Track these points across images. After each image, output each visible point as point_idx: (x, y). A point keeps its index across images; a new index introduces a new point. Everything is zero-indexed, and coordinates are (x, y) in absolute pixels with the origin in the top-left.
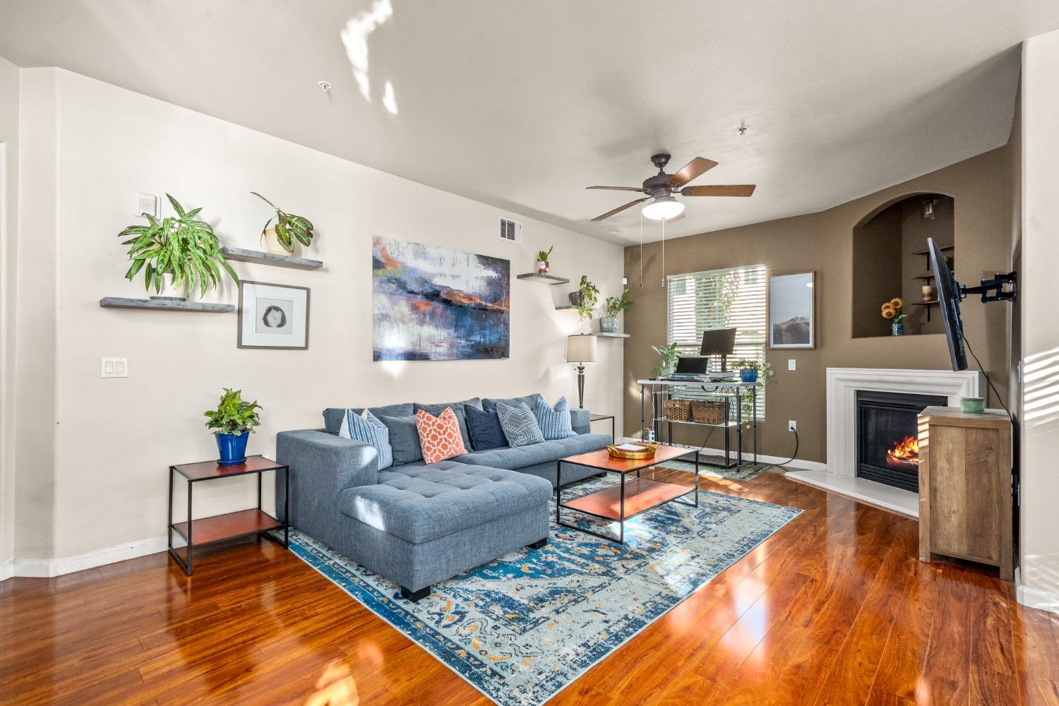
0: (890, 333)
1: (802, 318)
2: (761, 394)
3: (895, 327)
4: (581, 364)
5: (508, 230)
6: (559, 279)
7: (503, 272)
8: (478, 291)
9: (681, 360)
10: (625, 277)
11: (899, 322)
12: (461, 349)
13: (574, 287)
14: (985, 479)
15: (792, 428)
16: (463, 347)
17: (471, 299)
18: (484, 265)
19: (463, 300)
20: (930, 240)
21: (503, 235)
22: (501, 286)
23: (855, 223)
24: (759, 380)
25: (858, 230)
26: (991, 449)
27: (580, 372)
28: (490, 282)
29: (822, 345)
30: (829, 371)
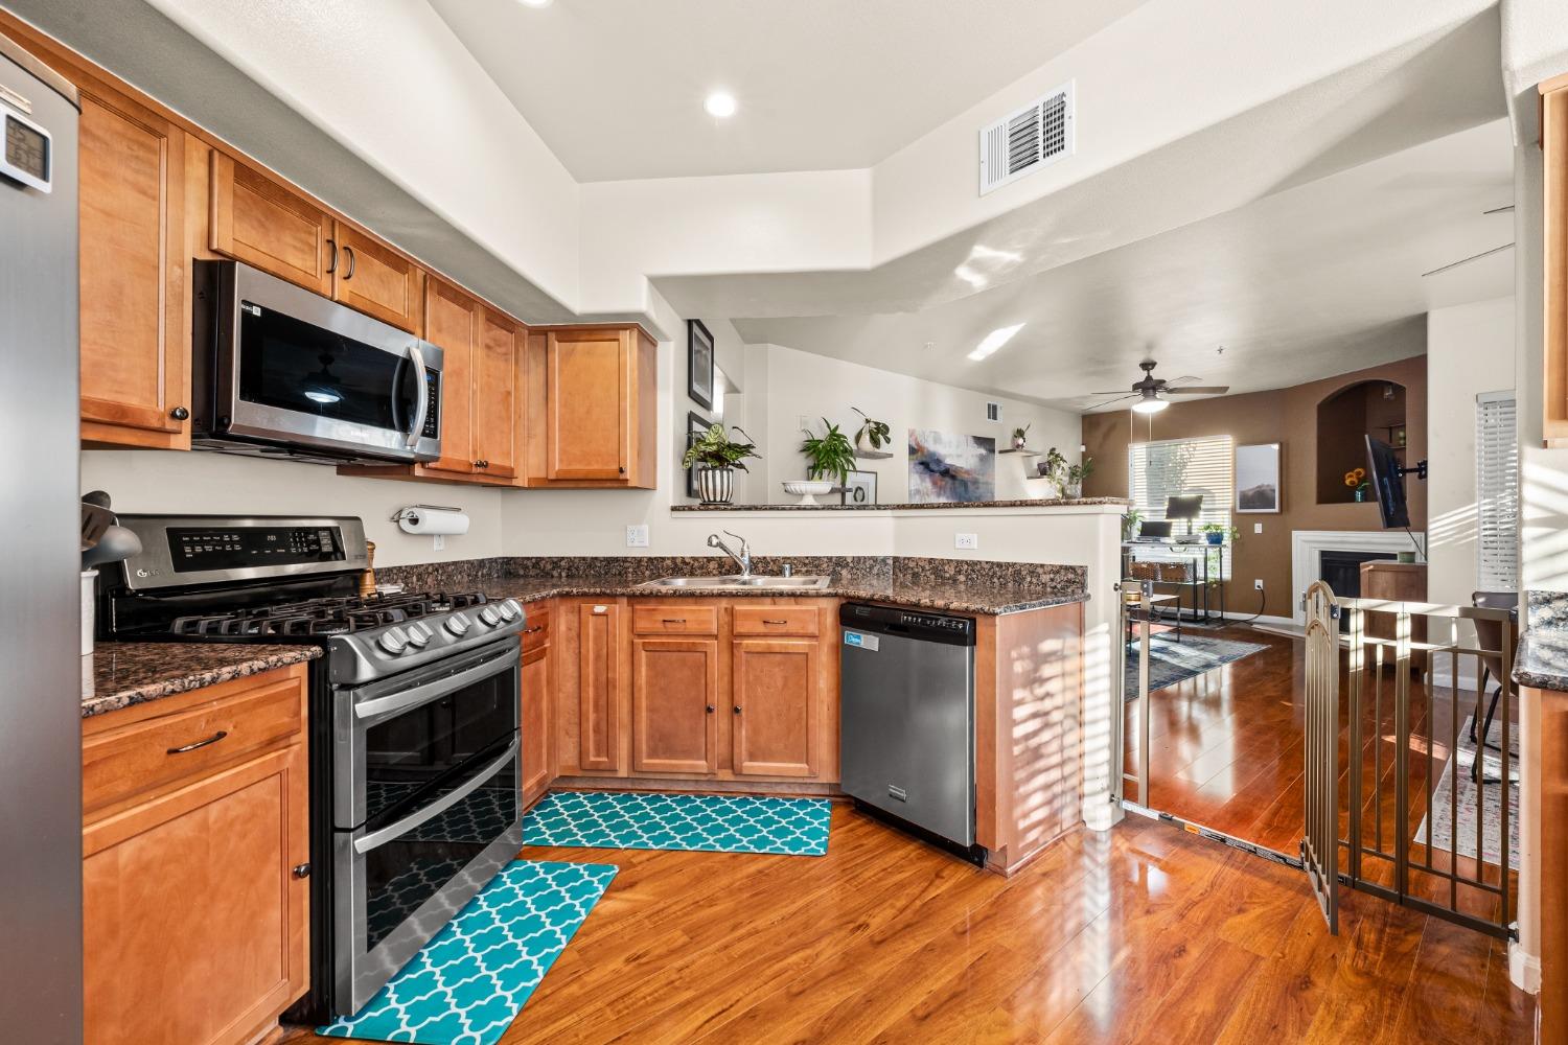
0: (1352, 499)
1: (1268, 486)
2: (1227, 554)
3: (1359, 495)
5: (993, 412)
6: (1032, 452)
7: (990, 449)
8: (973, 467)
9: (1144, 524)
10: (1083, 445)
11: (1362, 490)
13: (1044, 458)
15: (1259, 587)
18: (977, 444)
19: (964, 475)
20: (1367, 436)
21: (989, 417)
22: (988, 462)
23: (1319, 400)
24: (1224, 543)
25: (1321, 408)
28: (982, 458)
29: (1288, 510)
30: (1295, 534)
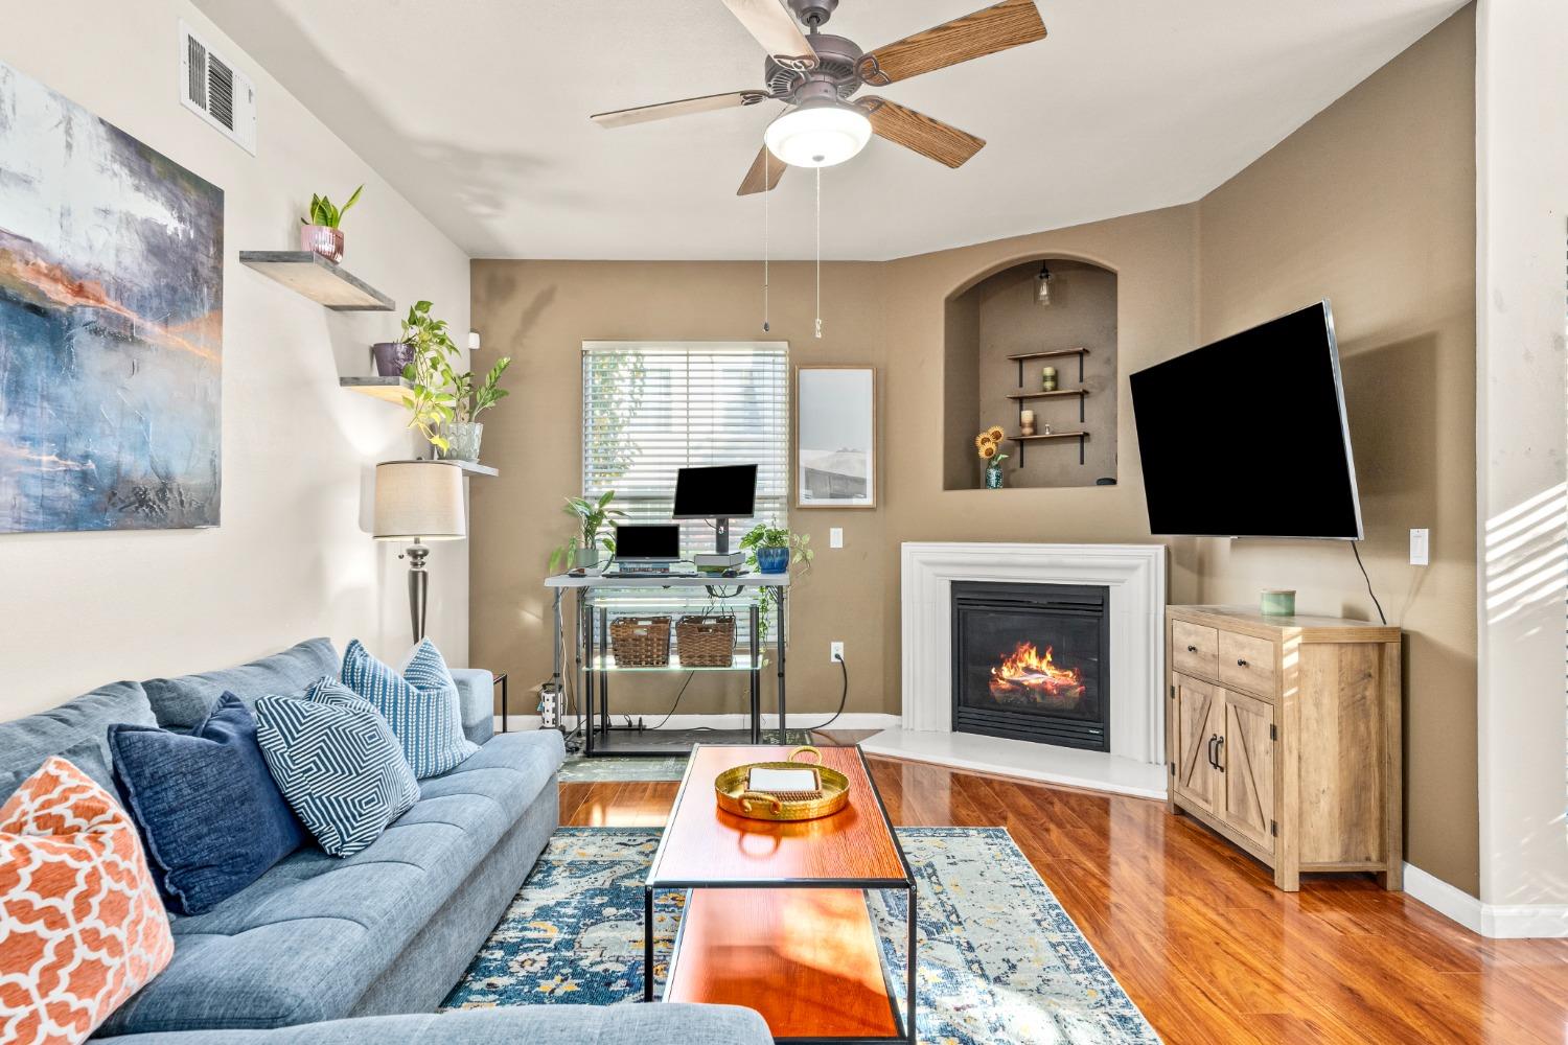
0: (987, 484)
3: (993, 475)
4: (417, 541)
5: (212, 85)
6: (374, 293)
7: (203, 222)
8: (109, 265)
9: (622, 532)
10: (473, 331)
11: (997, 467)
12: (36, 489)
13: (390, 329)
14: (1362, 728)
15: (837, 656)
16: (51, 480)
17: (80, 291)
18: (132, 172)
19: (45, 285)
21: (197, 97)
22: (195, 272)
23: (948, 290)
25: (950, 305)
26: (1370, 676)
27: (415, 565)
28: (158, 248)
29: (890, 501)
30: (907, 548)
